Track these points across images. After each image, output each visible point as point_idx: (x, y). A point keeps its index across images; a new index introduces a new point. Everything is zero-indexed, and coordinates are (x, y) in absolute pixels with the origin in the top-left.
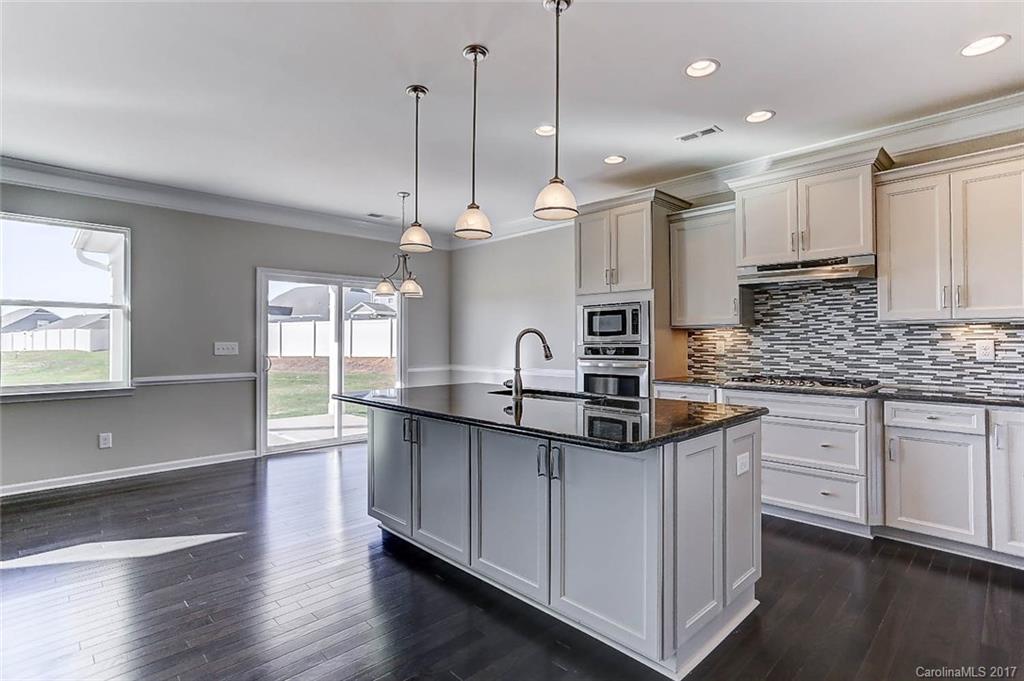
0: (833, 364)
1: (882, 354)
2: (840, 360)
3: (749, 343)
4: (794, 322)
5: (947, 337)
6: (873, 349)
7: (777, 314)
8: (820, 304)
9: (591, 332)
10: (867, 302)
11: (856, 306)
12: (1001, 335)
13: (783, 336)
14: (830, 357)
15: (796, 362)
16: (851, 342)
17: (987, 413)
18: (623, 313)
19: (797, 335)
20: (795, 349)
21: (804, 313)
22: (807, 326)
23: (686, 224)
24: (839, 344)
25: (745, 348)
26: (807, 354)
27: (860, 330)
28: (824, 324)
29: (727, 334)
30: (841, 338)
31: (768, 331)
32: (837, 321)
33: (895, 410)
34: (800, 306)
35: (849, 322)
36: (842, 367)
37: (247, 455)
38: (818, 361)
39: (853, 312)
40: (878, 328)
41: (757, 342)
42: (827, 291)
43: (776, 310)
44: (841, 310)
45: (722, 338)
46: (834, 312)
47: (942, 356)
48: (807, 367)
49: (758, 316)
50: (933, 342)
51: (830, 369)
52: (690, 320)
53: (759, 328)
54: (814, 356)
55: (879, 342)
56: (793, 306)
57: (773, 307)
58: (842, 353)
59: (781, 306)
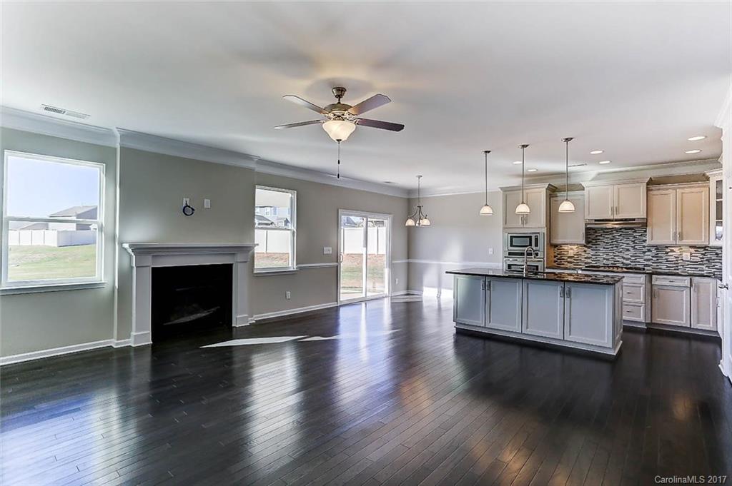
0: (625, 261)
1: (646, 257)
2: (628, 259)
3: (585, 251)
4: (607, 243)
5: (672, 251)
6: (642, 255)
7: (599, 239)
8: (619, 236)
9: (512, 245)
11: (635, 237)
12: (692, 250)
13: (601, 249)
14: (623, 258)
15: (608, 260)
16: (632, 252)
17: (691, 279)
18: (530, 237)
19: (608, 248)
20: (607, 255)
21: (612, 239)
22: (613, 245)
23: (559, 198)
24: (627, 253)
25: (583, 253)
26: (613, 257)
27: (636, 247)
28: (621, 244)
29: (574, 247)
30: (628, 250)
31: (594, 246)
32: (626, 244)
33: (657, 278)
34: (610, 236)
35: (631, 244)
36: (628, 262)
37: (333, 305)
38: (618, 260)
39: (633, 240)
40: (644, 247)
41: (589, 251)
42: (622, 230)
43: (599, 237)
44: (628, 238)
45: (571, 249)
46: (625, 239)
47: (670, 259)
49: (590, 240)
50: (667, 253)
51: (623, 263)
52: (559, 241)
53: (590, 245)
54: (616, 258)
55: (644, 252)
56: (606, 236)
57: (597, 236)
58: (629, 257)
59: (601, 236)
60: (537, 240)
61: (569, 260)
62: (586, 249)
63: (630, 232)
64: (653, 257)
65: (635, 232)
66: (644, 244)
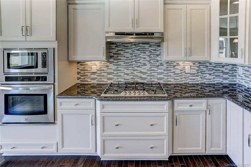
0: (142, 75)
1: (159, 71)
2: (144, 73)
3: (107, 66)
4: (127, 58)
5: (178, 64)
6: (156, 69)
7: (120, 54)
8: (137, 50)
9: (10, 67)
10: (154, 50)
11: (150, 52)
12: (192, 64)
13: (122, 63)
14: (141, 72)
15: (128, 74)
16: (148, 66)
17: (207, 100)
19: (128, 63)
20: (127, 69)
21: (131, 54)
22: (132, 59)
24: (144, 67)
25: (105, 69)
26: (132, 71)
27: (151, 61)
28: (139, 58)
29: (97, 63)
30: (145, 65)
31: (116, 61)
32: (144, 57)
34: (129, 51)
35: (148, 58)
38: (136, 74)
39: (149, 54)
40: (158, 61)
41: (111, 66)
42: (140, 45)
43: (119, 52)
44: (145, 53)
46: (142, 54)
47: (178, 71)
48: (132, 77)
49: (112, 54)
50: (174, 66)
51: (141, 77)
52: (79, 58)
53: (112, 60)
54: (134, 72)
55: (158, 66)
56: (127, 51)
57: (118, 51)
58: (145, 71)
59: (121, 50)
60: (44, 55)
61: (93, 76)
62: (108, 64)
63: (147, 46)
64: (164, 70)
65: (150, 46)
66: (158, 58)
